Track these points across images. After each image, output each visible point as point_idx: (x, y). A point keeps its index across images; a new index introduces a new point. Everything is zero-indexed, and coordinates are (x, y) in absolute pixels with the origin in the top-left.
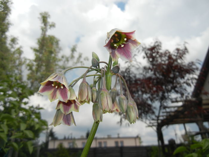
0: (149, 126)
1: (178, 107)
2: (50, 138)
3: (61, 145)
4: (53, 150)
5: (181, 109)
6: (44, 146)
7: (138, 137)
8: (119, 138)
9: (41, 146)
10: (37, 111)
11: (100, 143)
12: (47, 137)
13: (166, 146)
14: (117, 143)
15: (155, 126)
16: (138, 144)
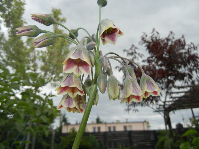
0: (156, 111)
1: (186, 92)
2: (63, 124)
3: (73, 130)
4: (67, 134)
5: (188, 94)
6: (58, 131)
7: (145, 122)
8: (127, 122)
9: (56, 130)
10: (50, 98)
11: (110, 128)
12: (61, 123)
13: (174, 130)
14: (125, 127)
15: (162, 111)
16: (146, 129)
